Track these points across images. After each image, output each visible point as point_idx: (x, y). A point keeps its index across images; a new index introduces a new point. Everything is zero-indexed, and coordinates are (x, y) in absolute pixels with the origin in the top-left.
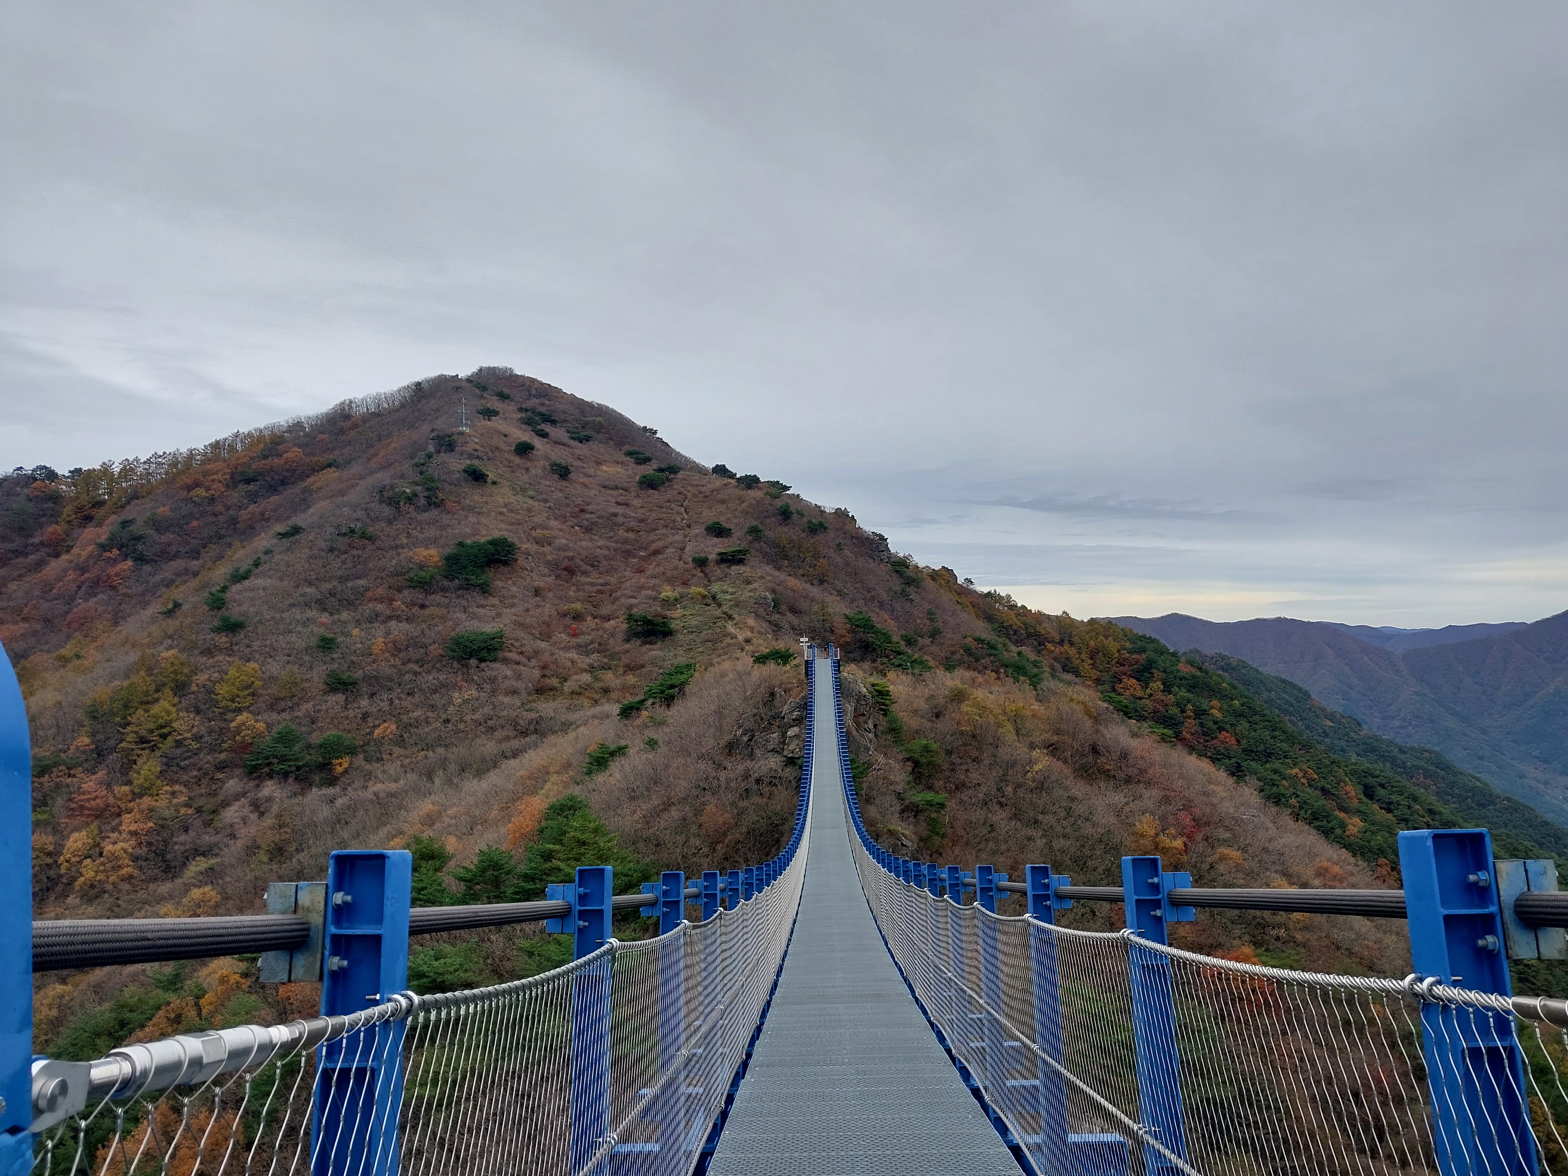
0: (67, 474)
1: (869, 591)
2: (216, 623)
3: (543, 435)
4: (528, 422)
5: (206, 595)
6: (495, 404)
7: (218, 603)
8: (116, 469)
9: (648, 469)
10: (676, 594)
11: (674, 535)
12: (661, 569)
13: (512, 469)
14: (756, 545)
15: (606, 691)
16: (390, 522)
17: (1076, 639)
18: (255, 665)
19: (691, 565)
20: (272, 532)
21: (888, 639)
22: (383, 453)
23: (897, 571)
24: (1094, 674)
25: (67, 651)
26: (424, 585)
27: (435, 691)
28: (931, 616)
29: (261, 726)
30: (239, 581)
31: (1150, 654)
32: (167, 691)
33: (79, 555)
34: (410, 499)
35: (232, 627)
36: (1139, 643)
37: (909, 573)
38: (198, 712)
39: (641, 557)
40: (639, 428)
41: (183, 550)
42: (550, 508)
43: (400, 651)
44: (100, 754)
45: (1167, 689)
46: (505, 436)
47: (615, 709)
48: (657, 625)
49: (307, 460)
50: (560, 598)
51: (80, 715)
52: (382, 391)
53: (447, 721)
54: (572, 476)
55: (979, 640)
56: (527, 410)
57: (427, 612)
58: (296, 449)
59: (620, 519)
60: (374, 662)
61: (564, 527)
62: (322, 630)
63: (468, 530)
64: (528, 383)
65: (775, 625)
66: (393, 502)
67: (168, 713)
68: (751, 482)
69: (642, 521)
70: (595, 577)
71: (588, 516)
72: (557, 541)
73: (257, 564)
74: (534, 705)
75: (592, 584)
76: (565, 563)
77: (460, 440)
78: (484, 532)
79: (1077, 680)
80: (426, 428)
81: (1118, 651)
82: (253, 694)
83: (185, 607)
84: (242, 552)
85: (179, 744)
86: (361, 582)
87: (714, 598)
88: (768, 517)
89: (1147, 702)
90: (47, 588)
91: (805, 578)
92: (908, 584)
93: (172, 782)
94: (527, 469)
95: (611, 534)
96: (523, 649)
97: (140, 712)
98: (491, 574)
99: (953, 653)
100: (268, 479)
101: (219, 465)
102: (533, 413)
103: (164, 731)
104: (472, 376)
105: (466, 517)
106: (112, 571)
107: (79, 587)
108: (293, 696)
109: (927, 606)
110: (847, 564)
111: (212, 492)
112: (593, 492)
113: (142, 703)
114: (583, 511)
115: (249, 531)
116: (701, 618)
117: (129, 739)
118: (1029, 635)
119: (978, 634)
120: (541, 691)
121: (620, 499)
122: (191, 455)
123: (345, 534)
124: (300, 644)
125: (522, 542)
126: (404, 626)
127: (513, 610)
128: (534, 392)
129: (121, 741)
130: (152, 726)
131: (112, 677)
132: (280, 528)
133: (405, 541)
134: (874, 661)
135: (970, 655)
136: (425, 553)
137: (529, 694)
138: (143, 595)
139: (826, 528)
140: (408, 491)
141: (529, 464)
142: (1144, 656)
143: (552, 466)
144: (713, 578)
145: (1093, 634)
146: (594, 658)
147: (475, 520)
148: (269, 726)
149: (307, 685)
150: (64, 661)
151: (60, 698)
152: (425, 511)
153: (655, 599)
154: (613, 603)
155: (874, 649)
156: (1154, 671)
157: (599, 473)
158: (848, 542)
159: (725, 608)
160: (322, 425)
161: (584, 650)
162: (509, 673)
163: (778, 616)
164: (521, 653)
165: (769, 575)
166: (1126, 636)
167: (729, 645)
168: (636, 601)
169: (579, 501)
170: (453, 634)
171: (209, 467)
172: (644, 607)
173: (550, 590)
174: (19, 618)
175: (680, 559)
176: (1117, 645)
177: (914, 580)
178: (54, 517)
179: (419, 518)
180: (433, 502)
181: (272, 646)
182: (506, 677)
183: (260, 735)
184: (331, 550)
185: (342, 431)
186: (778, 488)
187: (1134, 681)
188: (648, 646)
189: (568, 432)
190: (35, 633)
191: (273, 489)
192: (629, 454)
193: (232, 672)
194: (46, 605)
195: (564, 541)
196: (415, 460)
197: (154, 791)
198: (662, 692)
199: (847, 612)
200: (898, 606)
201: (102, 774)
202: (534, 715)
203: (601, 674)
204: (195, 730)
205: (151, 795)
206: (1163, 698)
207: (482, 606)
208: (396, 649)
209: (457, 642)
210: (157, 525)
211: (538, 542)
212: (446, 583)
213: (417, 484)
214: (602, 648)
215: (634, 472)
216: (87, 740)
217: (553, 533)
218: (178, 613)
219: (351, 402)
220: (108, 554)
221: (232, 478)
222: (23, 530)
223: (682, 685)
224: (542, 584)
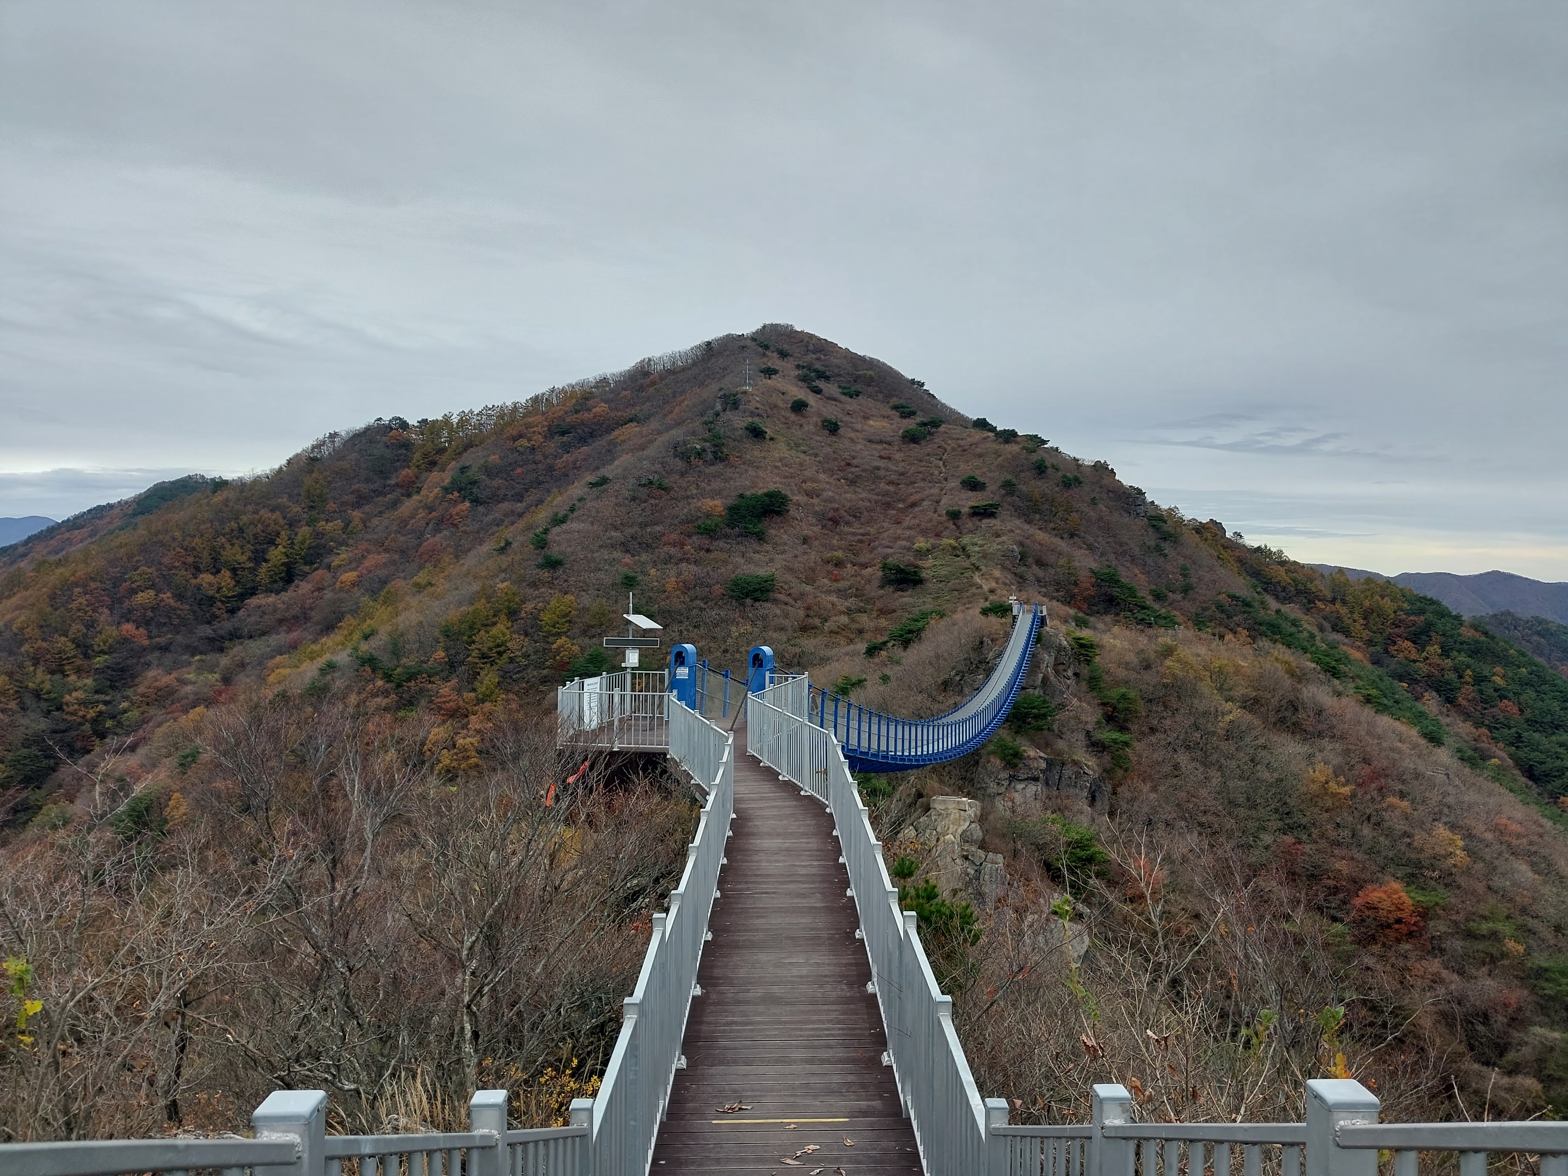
0: (416, 424)
1: (1121, 545)
2: (540, 560)
3: (817, 391)
4: (804, 379)
5: (531, 535)
6: (774, 361)
7: (541, 544)
8: (455, 420)
9: (910, 424)
10: (929, 545)
11: (930, 488)
12: (917, 521)
13: (787, 424)
14: (1009, 499)
15: (860, 632)
16: (682, 475)
17: (1349, 598)
18: (572, 598)
19: (944, 518)
20: (584, 482)
21: (1132, 592)
22: (677, 410)
23: (1154, 526)
24: (1366, 635)
25: (421, 577)
26: (710, 532)
27: (717, 625)
28: (1185, 572)
29: (576, 648)
30: (557, 524)
31: (1429, 616)
32: (503, 617)
33: (427, 496)
34: (699, 454)
35: (553, 564)
36: (1418, 604)
37: (1166, 527)
38: (526, 635)
39: (899, 510)
40: (907, 380)
41: (510, 494)
42: (819, 462)
43: (689, 589)
44: (452, 666)
45: (1446, 652)
46: (783, 394)
47: (862, 647)
48: (908, 573)
49: (612, 415)
50: (824, 546)
51: (437, 633)
52: (677, 350)
53: (726, 651)
54: (841, 431)
55: (1233, 597)
56: (803, 367)
57: (712, 556)
58: (603, 404)
59: (882, 473)
60: (667, 598)
61: (832, 480)
62: (625, 569)
63: (747, 483)
64: (806, 339)
65: (1021, 577)
66: (685, 457)
67: (504, 635)
68: (1010, 436)
69: (902, 474)
70: (857, 528)
71: (853, 469)
72: (825, 494)
73: (572, 510)
74: (798, 641)
75: (854, 534)
76: (831, 514)
77: (744, 398)
78: (761, 485)
79: (1346, 640)
80: (714, 387)
81: (1395, 612)
82: (570, 622)
83: (515, 545)
84: (560, 498)
85: (511, 660)
86: (658, 528)
87: (964, 549)
88: (1023, 471)
89: (1421, 665)
90: (403, 523)
91: (1055, 532)
92: (1165, 539)
93: (508, 691)
94: (801, 426)
95: (873, 487)
96: (791, 591)
97: (482, 632)
98: (766, 523)
99: (1205, 609)
100: (580, 431)
101: (539, 418)
102: (809, 369)
103: (500, 649)
104: (757, 332)
105: (747, 471)
106: (454, 511)
107: (428, 524)
108: (601, 625)
109: (1181, 561)
110: (1100, 519)
111: (533, 443)
112: (859, 447)
113: (483, 625)
114: (849, 464)
115: (564, 478)
116: (949, 569)
117: (474, 654)
118: (1299, 592)
119: (1233, 591)
120: (805, 629)
121: (882, 454)
122: (515, 407)
123: (644, 485)
124: (608, 581)
125: (793, 494)
126: (692, 567)
127: (783, 556)
128: (811, 347)
129: (468, 656)
130: (491, 645)
131: (460, 603)
132: (591, 478)
133: (695, 492)
134: (1118, 614)
135: (1222, 612)
136: (711, 503)
137: (795, 631)
138: (478, 532)
139: (1080, 483)
140: (698, 447)
141: (803, 420)
142: (1422, 618)
143: (823, 422)
144: (965, 531)
145: (1369, 593)
146: (851, 602)
147: (754, 474)
148: (583, 649)
149: (613, 616)
150: (420, 588)
151: (421, 619)
152: (713, 465)
153: (909, 549)
154: (871, 552)
155: (1118, 603)
156: (1433, 634)
157: (866, 427)
158: (1104, 496)
159: (973, 560)
160: (625, 382)
161: (842, 593)
162: (778, 612)
163: (1023, 568)
164: (789, 595)
165: (1020, 528)
166: (1404, 596)
167: (974, 595)
168: (891, 551)
169: (846, 455)
170: (733, 576)
171: (531, 420)
172: (899, 557)
173: (816, 539)
174: (381, 549)
175: (935, 512)
176: (1394, 606)
177: (1171, 535)
178: (406, 462)
179: (707, 471)
180: (719, 457)
181: (585, 582)
182: (775, 616)
183: (575, 656)
184: (634, 499)
185: (642, 388)
186: (1037, 441)
187: (1409, 643)
188: (900, 593)
189: (840, 387)
190: (394, 562)
191: (583, 440)
192: (895, 408)
193: (553, 602)
194: (402, 538)
195: (830, 494)
196: (705, 419)
197: (494, 697)
198: (901, 636)
199: (1094, 566)
200: (1150, 561)
201: (454, 682)
202: (798, 650)
203: (855, 615)
204: (524, 649)
205: (491, 701)
206: (1439, 662)
207: (758, 552)
208: (686, 587)
209: (735, 583)
210: (489, 471)
211: (809, 494)
212: (728, 530)
213: (706, 441)
214: (859, 593)
215: (897, 426)
216: (443, 654)
217: (821, 486)
218: (510, 551)
219: (650, 360)
220: (450, 496)
221: (549, 430)
222: (383, 473)
223: (920, 630)
224: (810, 533)
